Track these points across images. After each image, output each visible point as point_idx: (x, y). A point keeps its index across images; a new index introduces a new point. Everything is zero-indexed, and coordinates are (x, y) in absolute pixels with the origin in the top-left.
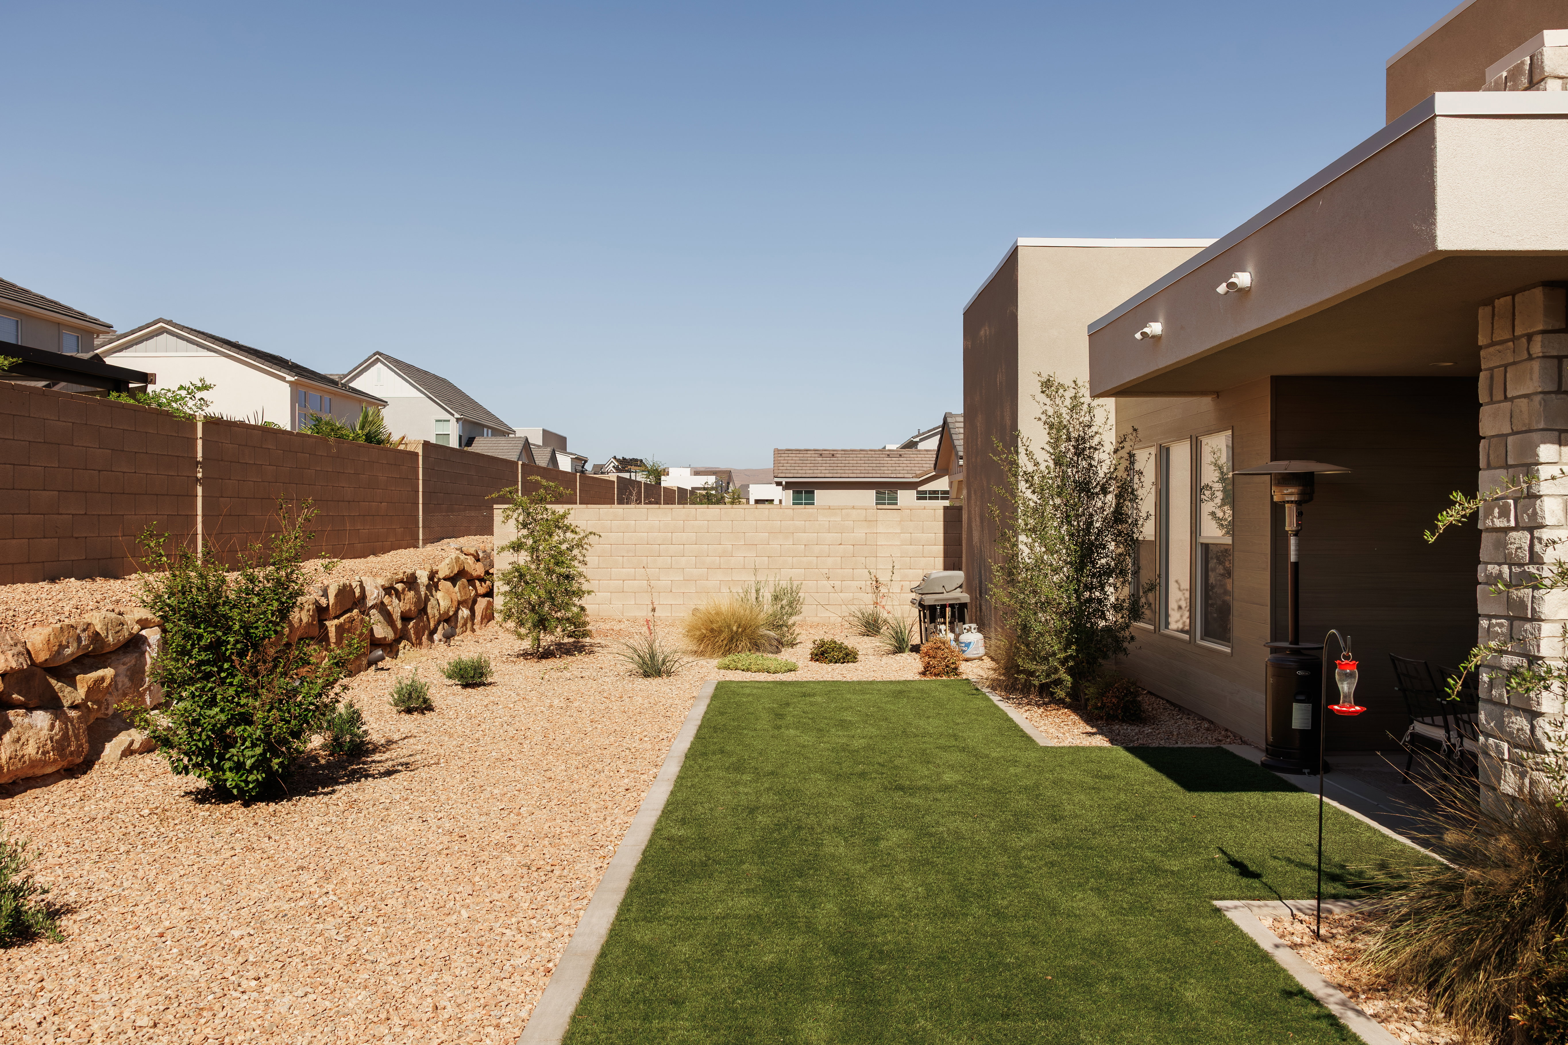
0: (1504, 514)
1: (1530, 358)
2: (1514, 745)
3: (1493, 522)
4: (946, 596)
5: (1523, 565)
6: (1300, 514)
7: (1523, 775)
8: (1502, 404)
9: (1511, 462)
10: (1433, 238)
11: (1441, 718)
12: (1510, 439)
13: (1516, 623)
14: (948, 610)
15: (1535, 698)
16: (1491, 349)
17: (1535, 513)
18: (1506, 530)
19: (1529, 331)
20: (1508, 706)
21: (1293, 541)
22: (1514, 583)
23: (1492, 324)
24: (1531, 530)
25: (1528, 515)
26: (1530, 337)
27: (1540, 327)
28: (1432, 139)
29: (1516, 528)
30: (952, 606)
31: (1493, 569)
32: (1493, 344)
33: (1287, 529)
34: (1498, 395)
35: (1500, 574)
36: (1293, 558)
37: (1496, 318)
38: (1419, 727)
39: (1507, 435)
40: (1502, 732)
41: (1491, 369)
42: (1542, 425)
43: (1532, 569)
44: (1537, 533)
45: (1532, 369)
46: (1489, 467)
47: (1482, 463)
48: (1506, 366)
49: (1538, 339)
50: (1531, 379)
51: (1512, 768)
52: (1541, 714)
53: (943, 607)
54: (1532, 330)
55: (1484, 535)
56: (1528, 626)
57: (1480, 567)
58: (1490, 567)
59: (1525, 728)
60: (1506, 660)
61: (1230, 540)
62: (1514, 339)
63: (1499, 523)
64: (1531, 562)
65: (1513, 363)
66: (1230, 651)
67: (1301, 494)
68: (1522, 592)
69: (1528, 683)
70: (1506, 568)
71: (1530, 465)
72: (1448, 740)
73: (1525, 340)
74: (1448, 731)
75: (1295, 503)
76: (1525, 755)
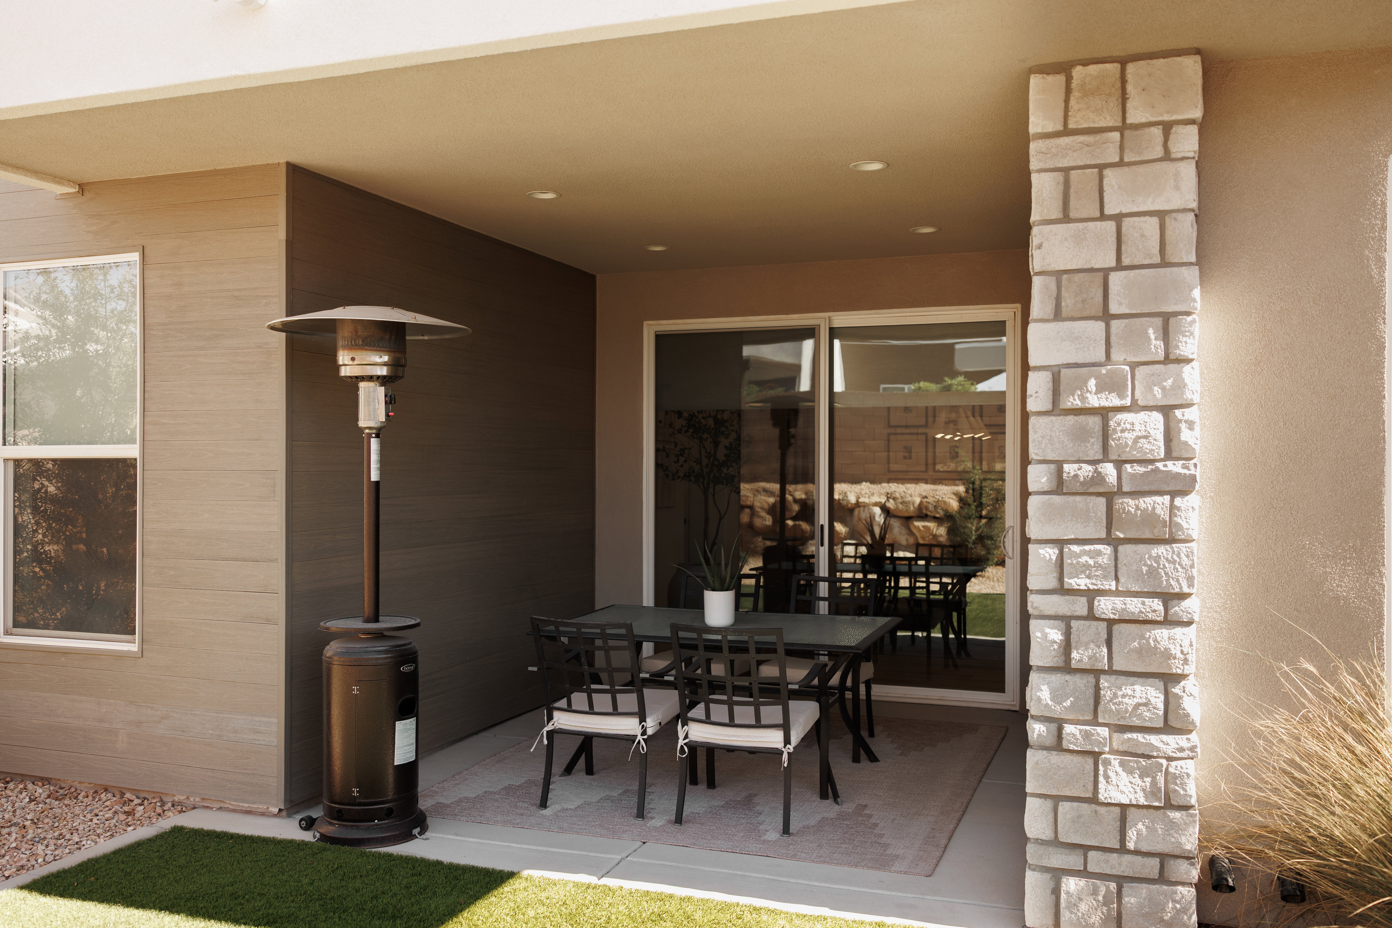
0: (1107, 385)
1: (1167, 157)
2: (1122, 728)
3: (1083, 398)
5: (1152, 461)
6: (390, 401)
7: (1147, 771)
8: (1091, 225)
9: (1117, 309)
11: (633, 697)
12: (1116, 279)
13: (1129, 548)
15: (1179, 655)
16: (1064, 141)
17: (1180, 386)
18: (1104, 413)
19: (1166, 118)
20: (1111, 672)
21: (374, 444)
22: (1125, 489)
23: (1067, 101)
24: (1170, 410)
25: (1163, 389)
26: (1167, 127)
27: (1197, 114)
29: (1134, 407)
32: (1066, 132)
33: (362, 424)
34: (1083, 209)
35: (1093, 476)
36: (374, 477)
37: (1075, 94)
38: (565, 721)
39: (1106, 272)
40: (1091, 711)
41: (1063, 171)
43: (1175, 467)
44: (1181, 414)
45: (1177, 175)
46: (1059, 316)
48: (1101, 168)
49: (1192, 130)
50: (1177, 188)
51: (1122, 764)
54: (1174, 117)
55: (1038, 421)
56: (1156, 549)
57: (1036, 469)
59: (1153, 701)
60: (1105, 606)
61: (130, 451)
62: (1123, 127)
63: (1094, 401)
64: (1169, 455)
65: (1121, 163)
66: (134, 648)
67: (395, 365)
68: (1147, 502)
69: (1162, 634)
70: (1109, 470)
71: (1166, 318)
72: (644, 733)
73: (1157, 132)
74: (643, 719)
75: (382, 380)
76: (1154, 739)
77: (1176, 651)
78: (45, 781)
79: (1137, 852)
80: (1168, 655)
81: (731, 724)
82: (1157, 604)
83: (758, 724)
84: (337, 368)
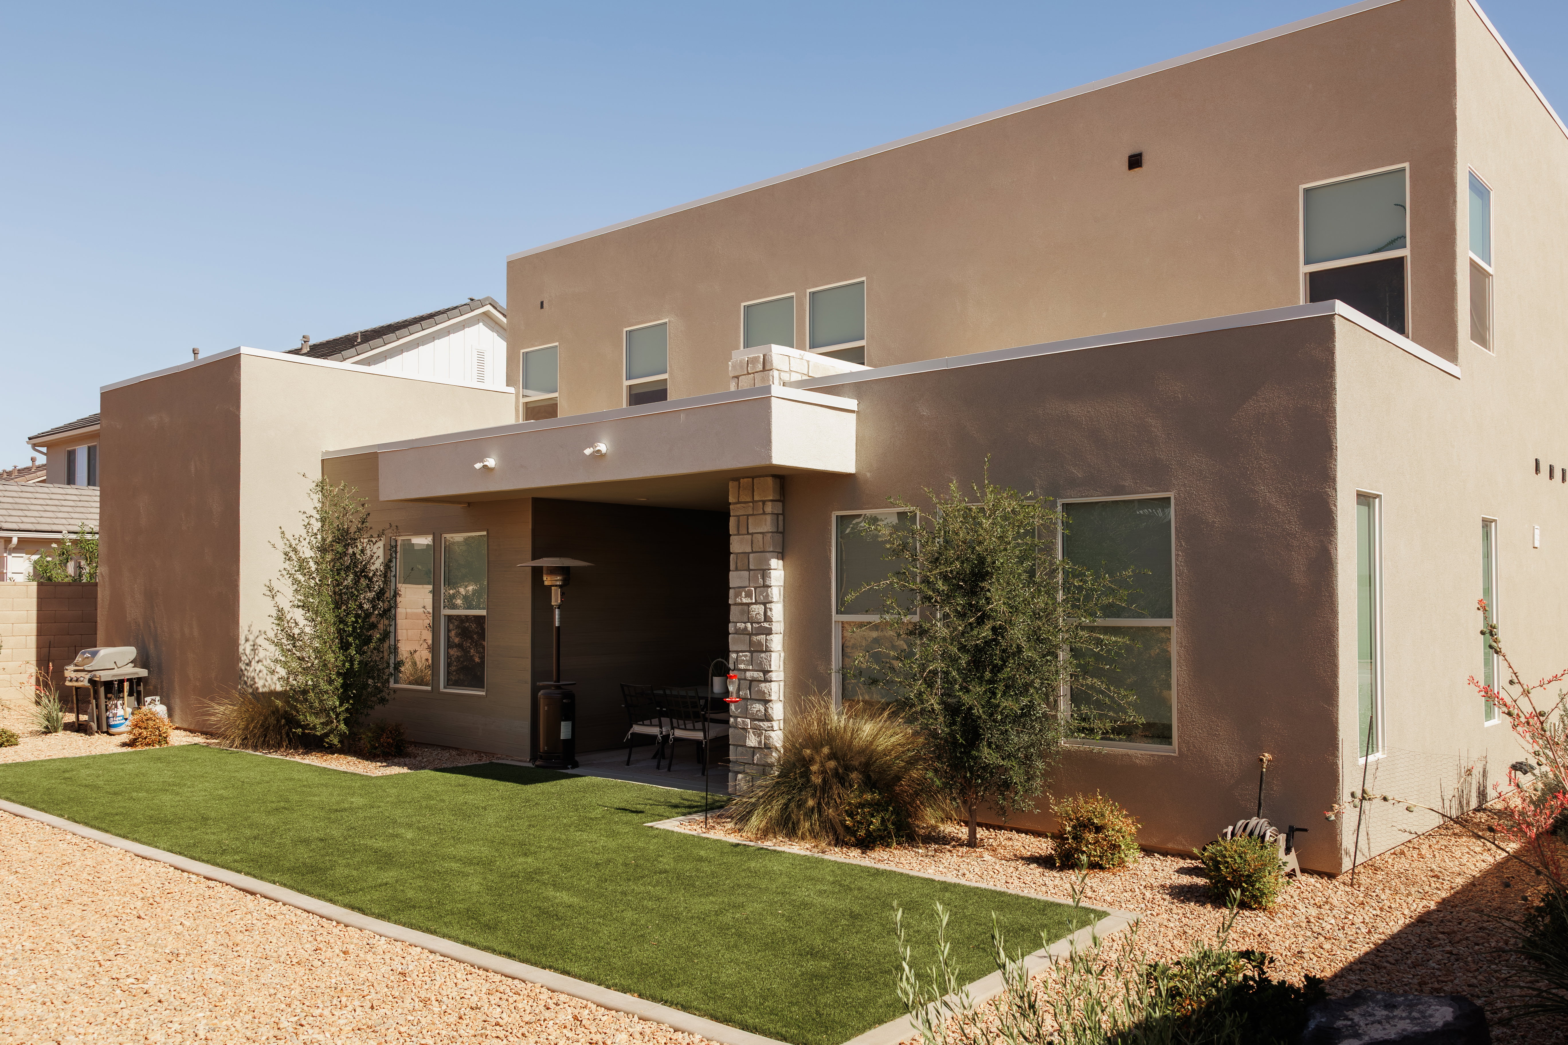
0: (749, 595)
1: (764, 513)
2: (753, 720)
3: (740, 600)
4: (116, 671)
5: (760, 623)
6: (562, 594)
7: (760, 735)
8: (745, 536)
9: (751, 567)
10: (770, 457)
12: (751, 556)
13: (755, 654)
14: (126, 685)
15: (769, 693)
16: (738, 505)
17: (767, 595)
18: (749, 605)
19: (764, 499)
20: (751, 699)
21: (557, 612)
22: (754, 632)
23: (739, 492)
24: (764, 604)
25: (764, 596)
26: (764, 502)
27: (771, 498)
28: (769, 407)
29: (756, 603)
30: (128, 680)
31: (741, 625)
32: (739, 503)
33: (553, 603)
34: (743, 530)
35: (746, 628)
36: (557, 625)
37: (741, 489)
38: (637, 729)
39: (749, 553)
40: (745, 713)
41: (738, 516)
42: (771, 549)
43: (766, 625)
44: (768, 605)
45: (765, 519)
46: (737, 569)
47: (732, 567)
48: (748, 516)
49: (770, 504)
50: (765, 525)
51: (753, 732)
52: (770, 701)
53: (121, 682)
54: (766, 499)
55: (732, 607)
56: (763, 655)
57: (730, 625)
58: (738, 624)
59: (762, 709)
60: (749, 675)
61: (483, 613)
62: (753, 502)
63: (745, 601)
64: (765, 621)
65: (753, 515)
66: (484, 693)
67: (564, 580)
68: (759, 637)
69: (763, 685)
70: (749, 625)
71: (764, 570)
72: (661, 733)
73: (761, 503)
74: (661, 728)
75: (560, 586)
76: (761, 723)
77: (766, 691)
78: (457, 749)
79: (757, 765)
80: (764, 693)
81: (685, 729)
82: (761, 674)
83: (694, 730)
84: (543, 582)
